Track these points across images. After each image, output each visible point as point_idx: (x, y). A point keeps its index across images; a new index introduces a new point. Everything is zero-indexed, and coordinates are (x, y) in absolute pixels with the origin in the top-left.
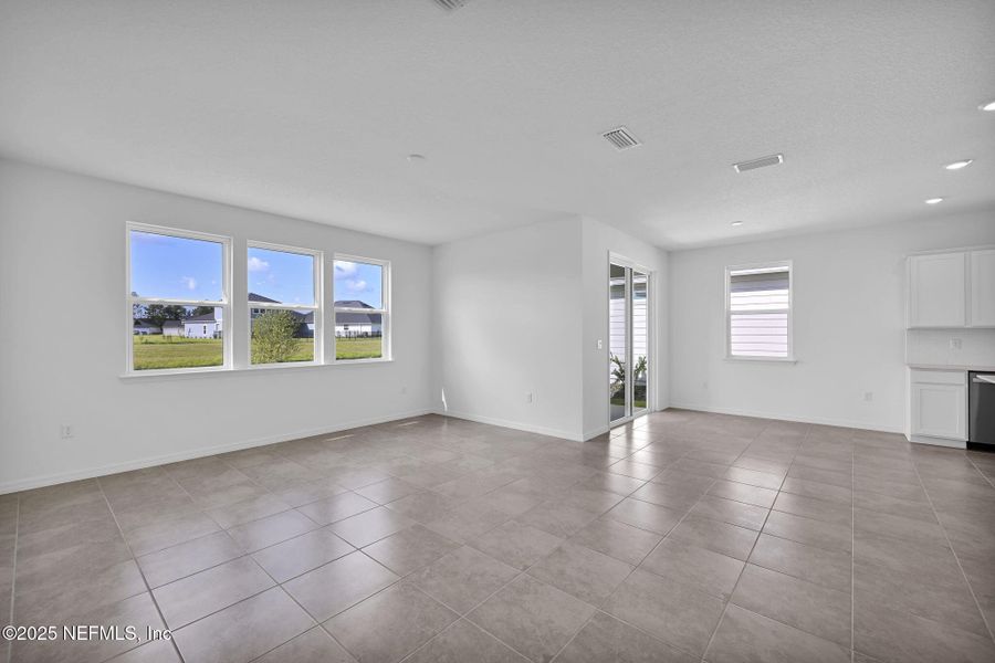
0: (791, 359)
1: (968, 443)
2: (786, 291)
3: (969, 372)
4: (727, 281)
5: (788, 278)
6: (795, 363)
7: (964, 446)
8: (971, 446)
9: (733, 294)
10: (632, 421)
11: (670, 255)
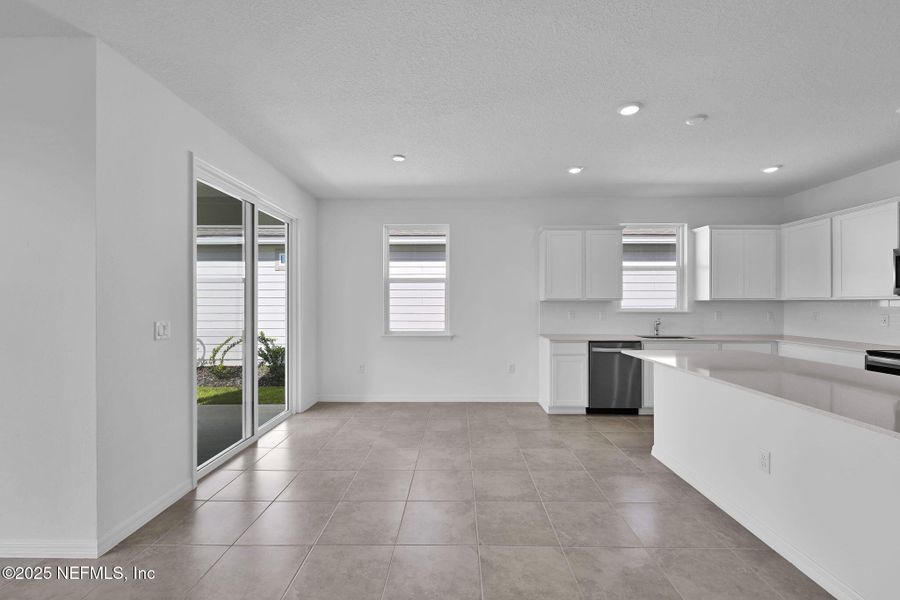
0: (448, 334)
1: (587, 409)
2: (443, 264)
3: (590, 342)
4: (386, 250)
5: (444, 251)
6: (452, 337)
7: (584, 412)
8: (590, 411)
9: (392, 264)
10: (254, 445)
11: (319, 200)
